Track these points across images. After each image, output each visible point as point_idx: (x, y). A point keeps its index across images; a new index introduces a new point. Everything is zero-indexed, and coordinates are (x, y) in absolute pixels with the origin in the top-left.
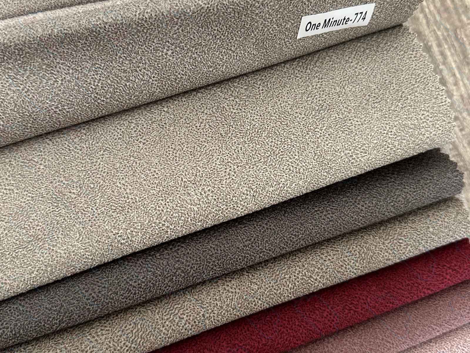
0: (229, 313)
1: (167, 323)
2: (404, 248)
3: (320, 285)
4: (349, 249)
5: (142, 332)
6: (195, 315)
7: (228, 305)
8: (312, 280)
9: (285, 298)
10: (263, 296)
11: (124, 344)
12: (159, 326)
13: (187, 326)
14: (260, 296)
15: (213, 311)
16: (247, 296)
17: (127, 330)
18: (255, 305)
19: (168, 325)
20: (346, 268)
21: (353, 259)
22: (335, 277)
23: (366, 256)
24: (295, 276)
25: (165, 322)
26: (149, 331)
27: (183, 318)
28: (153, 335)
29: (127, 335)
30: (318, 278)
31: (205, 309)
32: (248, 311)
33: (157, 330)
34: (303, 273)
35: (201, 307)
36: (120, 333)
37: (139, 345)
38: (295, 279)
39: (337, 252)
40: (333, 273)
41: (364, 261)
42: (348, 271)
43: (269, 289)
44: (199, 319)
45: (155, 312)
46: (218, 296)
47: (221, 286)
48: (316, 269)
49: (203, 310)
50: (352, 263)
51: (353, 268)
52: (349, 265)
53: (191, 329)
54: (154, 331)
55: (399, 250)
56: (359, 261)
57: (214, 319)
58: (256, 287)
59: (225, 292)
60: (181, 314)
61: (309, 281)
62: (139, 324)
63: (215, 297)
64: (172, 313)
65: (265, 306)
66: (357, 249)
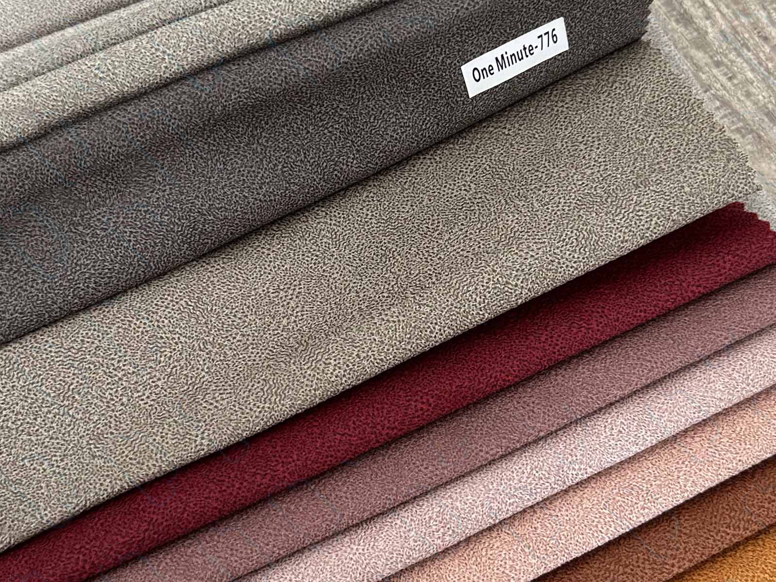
0: (395, 348)
1: (309, 372)
5: (276, 388)
6: (347, 358)
11: (254, 405)
12: (298, 378)
13: (337, 372)
17: (255, 389)
19: (310, 375)
23: (588, 242)
24: (483, 286)
25: (306, 372)
26: (285, 385)
27: (330, 363)
28: (293, 389)
29: (257, 394)
30: (519, 283)
33: (296, 383)
34: (495, 280)
37: (276, 403)
38: (485, 290)
44: (352, 361)
45: (290, 362)
49: (356, 350)
51: (570, 262)
52: (563, 258)
53: (344, 376)
54: (293, 384)
57: (375, 359)
59: (383, 323)
60: (326, 359)
62: (271, 380)
64: (313, 360)
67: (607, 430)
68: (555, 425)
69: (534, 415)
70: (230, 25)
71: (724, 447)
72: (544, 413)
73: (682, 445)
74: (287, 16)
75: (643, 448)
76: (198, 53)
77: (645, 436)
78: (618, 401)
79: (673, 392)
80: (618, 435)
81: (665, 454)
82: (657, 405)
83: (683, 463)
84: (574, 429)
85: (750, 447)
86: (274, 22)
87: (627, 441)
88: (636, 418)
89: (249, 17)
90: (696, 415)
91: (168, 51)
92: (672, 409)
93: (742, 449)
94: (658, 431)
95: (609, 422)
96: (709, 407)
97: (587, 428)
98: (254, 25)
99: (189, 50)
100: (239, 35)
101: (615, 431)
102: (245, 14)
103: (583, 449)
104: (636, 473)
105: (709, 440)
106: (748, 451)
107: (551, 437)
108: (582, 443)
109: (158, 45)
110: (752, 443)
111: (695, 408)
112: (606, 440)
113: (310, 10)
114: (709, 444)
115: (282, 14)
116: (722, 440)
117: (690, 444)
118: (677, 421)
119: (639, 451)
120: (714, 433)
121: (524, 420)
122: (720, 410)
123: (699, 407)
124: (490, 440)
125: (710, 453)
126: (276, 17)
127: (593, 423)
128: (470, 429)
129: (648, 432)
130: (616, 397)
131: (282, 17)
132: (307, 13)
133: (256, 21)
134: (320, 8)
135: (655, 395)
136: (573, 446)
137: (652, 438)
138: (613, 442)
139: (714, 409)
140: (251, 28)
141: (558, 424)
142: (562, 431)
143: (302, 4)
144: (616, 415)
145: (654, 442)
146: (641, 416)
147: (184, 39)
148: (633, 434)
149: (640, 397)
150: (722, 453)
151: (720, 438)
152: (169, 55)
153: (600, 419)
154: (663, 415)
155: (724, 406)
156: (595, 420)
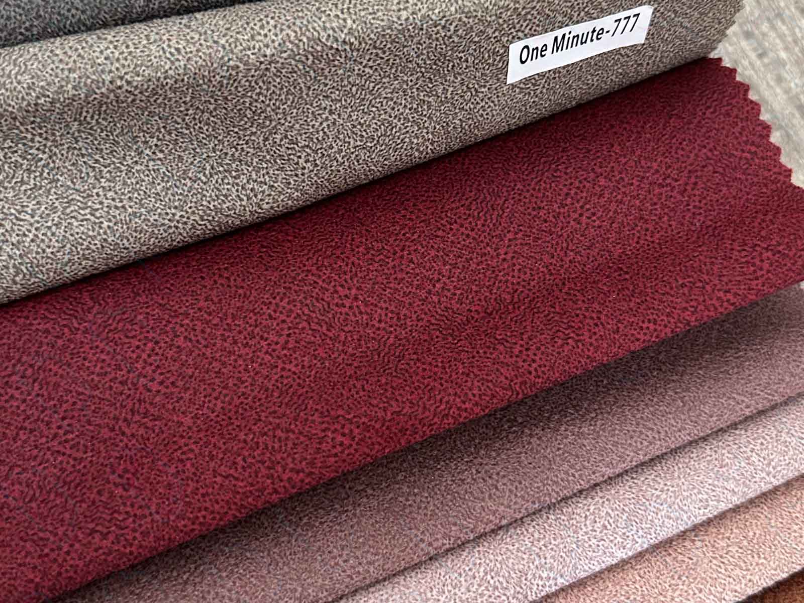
67: (588, 522)
68: (523, 511)
69: (497, 493)
71: (731, 560)
72: (510, 491)
73: (679, 550)
75: (630, 554)
77: (635, 536)
78: (605, 481)
79: (676, 474)
80: (601, 532)
81: (657, 562)
82: (654, 491)
83: (679, 578)
84: (545, 517)
85: (764, 561)
87: (611, 541)
88: (627, 509)
90: (701, 512)
92: (673, 499)
93: (754, 564)
94: (652, 531)
95: (591, 511)
96: (718, 501)
97: (563, 517)
101: (599, 525)
103: (555, 548)
104: (618, 587)
105: (713, 546)
106: (761, 567)
107: (515, 525)
108: (555, 540)
110: (767, 556)
111: (701, 501)
112: (586, 538)
114: (713, 552)
116: (730, 549)
117: (689, 550)
118: (677, 519)
119: (625, 557)
120: (720, 537)
121: (483, 500)
122: (730, 506)
123: (707, 500)
124: (436, 526)
125: (714, 567)
127: (570, 510)
128: (410, 505)
129: (640, 531)
130: (603, 476)
135: (652, 476)
136: (542, 542)
137: (645, 540)
138: (594, 541)
139: (723, 504)
141: (526, 509)
142: (529, 519)
144: (601, 501)
145: (646, 546)
146: (632, 506)
148: (620, 531)
149: (632, 478)
150: (729, 568)
151: (728, 546)
153: (580, 505)
154: (661, 508)
155: (736, 500)
156: (573, 506)
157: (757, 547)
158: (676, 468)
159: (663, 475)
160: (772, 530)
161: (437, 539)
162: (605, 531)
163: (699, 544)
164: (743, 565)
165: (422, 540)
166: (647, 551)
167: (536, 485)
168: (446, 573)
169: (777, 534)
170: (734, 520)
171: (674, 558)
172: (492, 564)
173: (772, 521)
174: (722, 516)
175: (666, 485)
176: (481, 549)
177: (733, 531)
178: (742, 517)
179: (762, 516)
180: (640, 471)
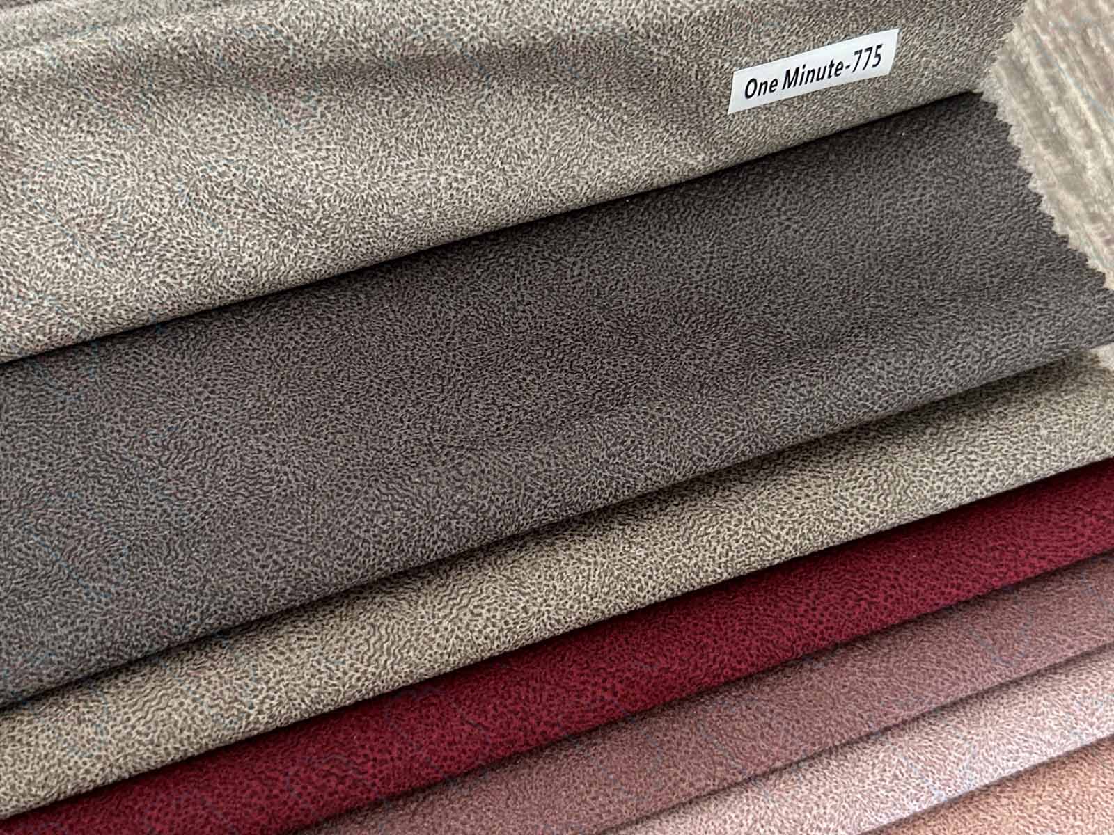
0: (582, 605)
1: (445, 624)
2: (980, 471)
3: (786, 550)
4: (852, 473)
5: (389, 643)
6: (507, 609)
7: (579, 589)
8: (769, 537)
9: (707, 577)
10: (657, 570)
11: (351, 665)
12: (427, 631)
13: (488, 630)
14: (652, 571)
15: (545, 601)
16: (621, 572)
17: (356, 638)
18: (640, 589)
19: (446, 629)
20: (846, 513)
21: (862, 495)
22: (821, 533)
23: (892, 488)
24: (729, 529)
25: (440, 623)
26: (404, 640)
27: (480, 615)
28: (415, 649)
30: (783, 533)
31: (527, 597)
32: (625, 601)
33: (422, 638)
34: (749, 523)
35: (520, 592)
36: (342, 643)
38: (731, 536)
39: (824, 481)
40: (817, 523)
41: (888, 499)
42: (853, 519)
43: (671, 555)
44: (515, 616)
45: (417, 602)
46: (556, 570)
47: (561, 552)
48: (778, 516)
49: (524, 600)
50: (860, 502)
51: (862, 514)
52: (852, 506)
53: (498, 638)
54: (417, 640)
55: (968, 476)
56: (875, 498)
57: (549, 618)
58: (643, 552)
59: (571, 562)
60: (475, 607)
61: (763, 540)
63: (549, 572)
64: (454, 605)
65: (662, 592)
66: (871, 473)
67: (876, 771)
68: (801, 753)
69: (771, 732)
70: (403, 20)
72: (787, 731)
74: (495, 25)
75: (925, 807)
76: (343, 51)
77: (931, 788)
78: (897, 726)
79: (982, 722)
80: (891, 782)
82: (955, 740)
84: (825, 762)
86: (474, 30)
87: (903, 792)
88: (922, 758)
89: (436, 14)
91: (295, 38)
92: (977, 749)
94: (952, 783)
95: (880, 758)
96: (1031, 753)
97: (846, 764)
98: (440, 29)
99: (329, 45)
100: (414, 39)
101: (888, 774)
102: (432, 7)
103: (836, 797)
107: (789, 769)
108: (837, 788)
109: (281, 24)
111: (1010, 752)
113: (533, 23)
114: (1021, 811)
115: (489, 21)
117: (993, 807)
118: (982, 770)
119: (918, 810)
121: (754, 739)
122: (1045, 759)
123: (1017, 752)
124: (699, 765)
125: (1021, 827)
126: (478, 23)
127: (855, 756)
128: (669, 742)
129: (938, 782)
130: (896, 719)
131: (489, 25)
132: (527, 27)
133: (445, 23)
134: (549, 23)
135: (954, 723)
136: (822, 790)
137: (942, 792)
138: (883, 791)
139: (1037, 757)
140: (434, 32)
141: (804, 751)
142: (807, 763)
143: (524, 10)
144: (892, 748)
145: (943, 799)
146: (929, 755)
147: (326, 25)
148: (914, 782)
149: (930, 724)
151: (1039, 805)
152: (295, 44)
153: (867, 751)
154: (963, 758)
155: (1053, 753)
156: (860, 752)
157: (1073, 807)
158: (982, 714)
159: (966, 722)
160: (1091, 789)
161: (699, 780)
162: (896, 781)
163: (1005, 801)
164: (1055, 827)
165: (682, 780)
166: (942, 806)
167: (816, 725)
168: (709, 819)
169: (1098, 795)
170: (1048, 776)
171: (975, 816)
172: (762, 812)
173: (1093, 780)
174: (1034, 770)
175: (969, 733)
176: (750, 793)
177: (1045, 789)
178: (1057, 774)
179: (1082, 774)
180: (939, 715)
